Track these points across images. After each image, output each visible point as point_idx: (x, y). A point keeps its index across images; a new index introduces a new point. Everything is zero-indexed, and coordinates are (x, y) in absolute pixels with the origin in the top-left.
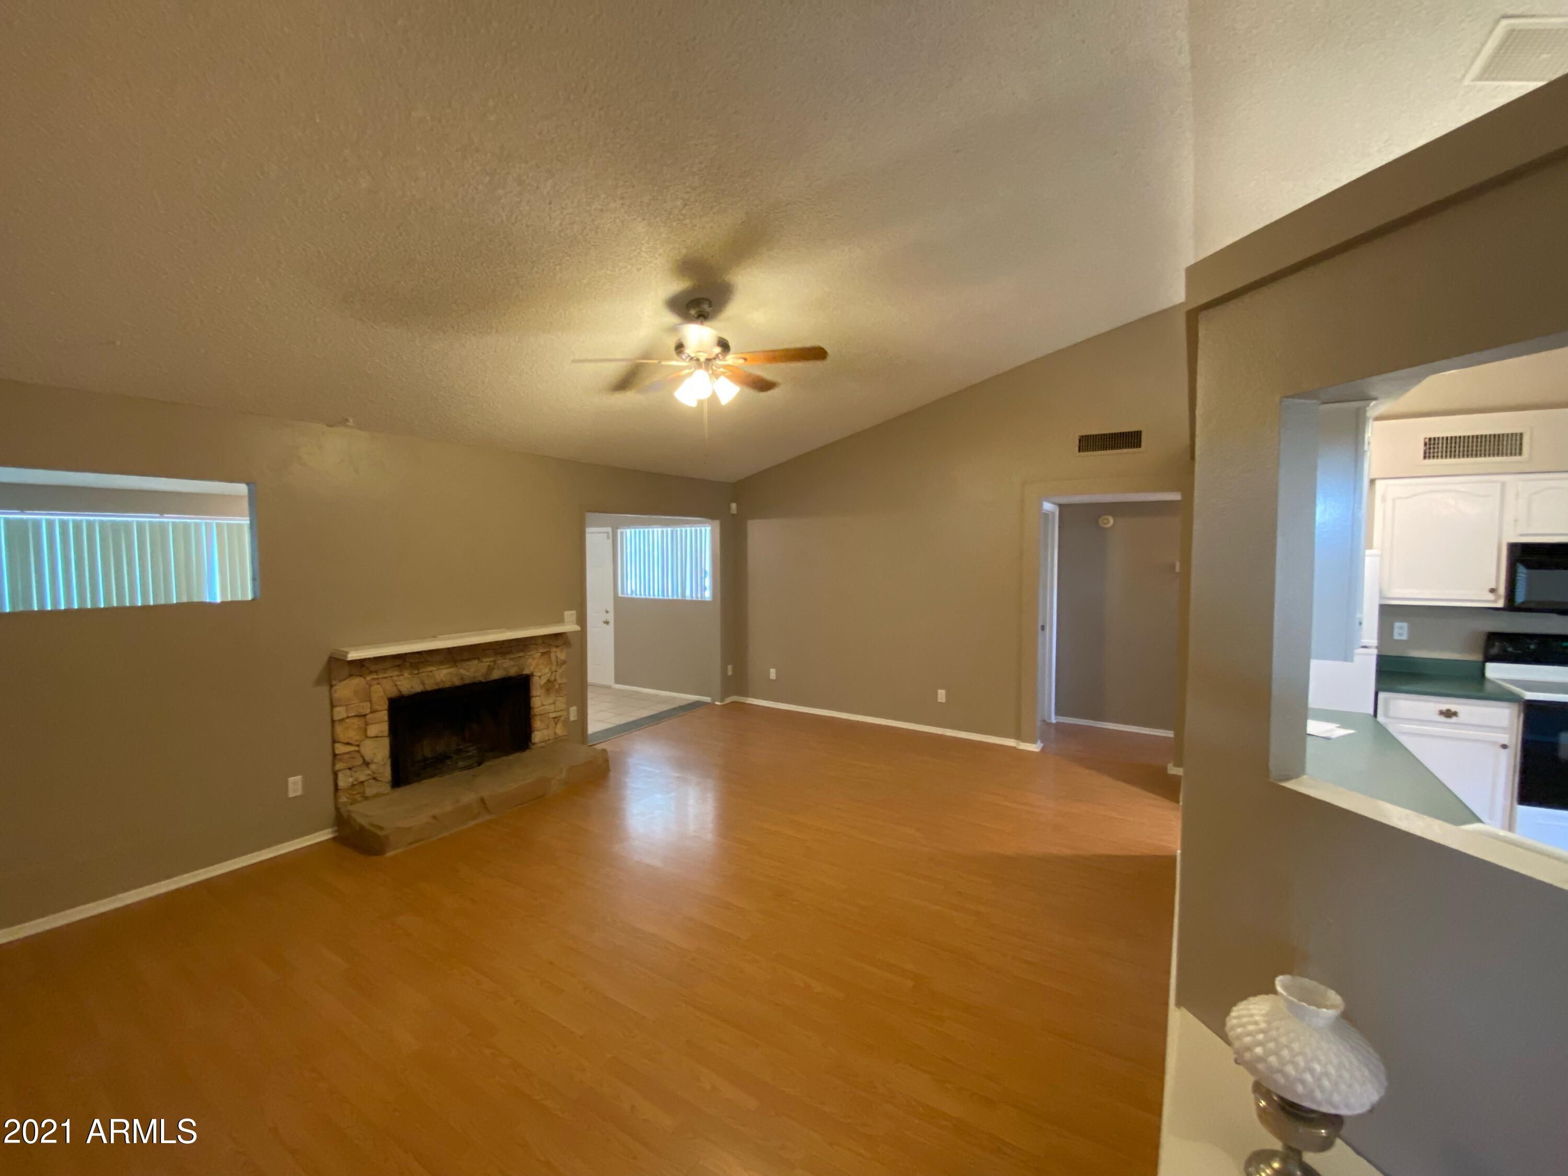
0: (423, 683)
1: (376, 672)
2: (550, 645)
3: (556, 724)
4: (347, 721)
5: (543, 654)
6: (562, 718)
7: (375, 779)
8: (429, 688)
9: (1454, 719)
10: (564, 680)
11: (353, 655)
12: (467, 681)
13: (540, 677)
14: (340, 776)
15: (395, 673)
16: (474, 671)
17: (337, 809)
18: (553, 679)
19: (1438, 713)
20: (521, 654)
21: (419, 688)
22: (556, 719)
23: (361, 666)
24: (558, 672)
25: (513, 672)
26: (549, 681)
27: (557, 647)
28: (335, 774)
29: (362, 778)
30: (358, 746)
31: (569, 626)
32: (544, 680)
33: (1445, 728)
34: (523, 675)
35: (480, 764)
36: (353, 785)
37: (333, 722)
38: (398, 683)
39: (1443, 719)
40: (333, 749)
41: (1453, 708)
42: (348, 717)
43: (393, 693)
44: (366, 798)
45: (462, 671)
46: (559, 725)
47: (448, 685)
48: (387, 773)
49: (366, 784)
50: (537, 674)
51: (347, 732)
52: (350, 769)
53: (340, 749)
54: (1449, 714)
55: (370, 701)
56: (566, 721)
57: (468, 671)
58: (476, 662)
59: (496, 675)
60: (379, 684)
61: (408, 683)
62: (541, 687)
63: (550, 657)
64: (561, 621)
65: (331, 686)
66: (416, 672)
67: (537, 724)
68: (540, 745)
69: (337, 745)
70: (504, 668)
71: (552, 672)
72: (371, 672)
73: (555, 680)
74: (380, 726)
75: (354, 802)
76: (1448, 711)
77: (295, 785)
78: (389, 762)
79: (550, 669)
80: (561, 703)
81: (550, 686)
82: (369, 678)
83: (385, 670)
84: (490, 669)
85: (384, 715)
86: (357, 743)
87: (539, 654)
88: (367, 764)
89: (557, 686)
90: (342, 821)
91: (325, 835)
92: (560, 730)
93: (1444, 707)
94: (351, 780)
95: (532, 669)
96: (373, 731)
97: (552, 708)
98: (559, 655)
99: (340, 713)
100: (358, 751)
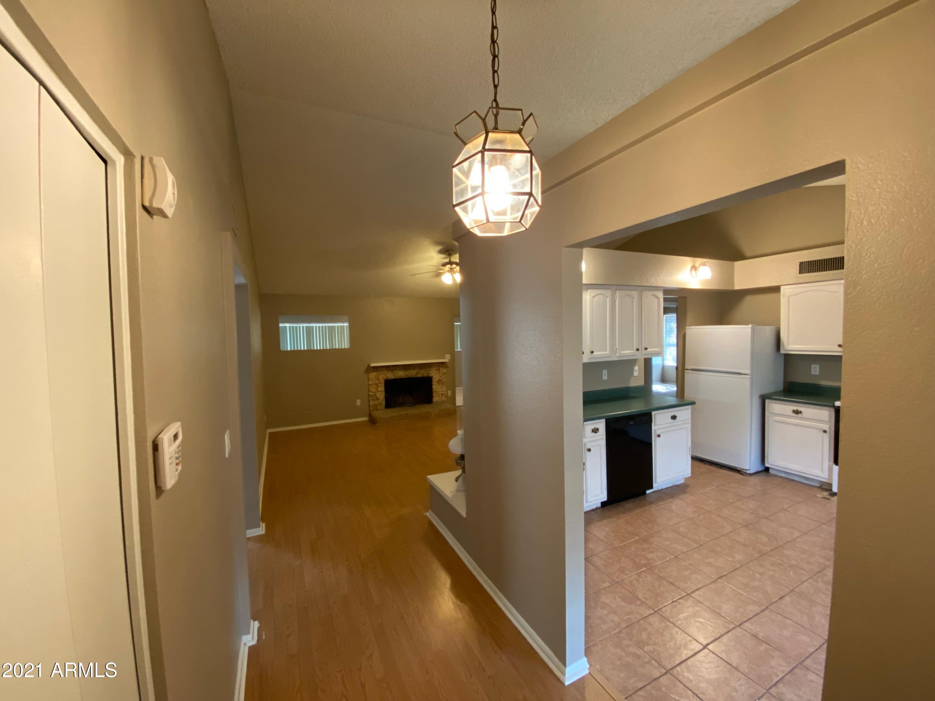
0: (395, 376)
1: (381, 371)
2: (439, 367)
3: (442, 396)
4: (373, 385)
5: (437, 370)
6: (444, 394)
7: (380, 404)
8: (397, 378)
9: (800, 415)
10: (445, 380)
11: (373, 365)
12: (409, 377)
13: (435, 378)
14: (370, 401)
15: (387, 372)
16: (412, 373)
17: (370, 412)
18: (440, 379)
19: (792, 411)
20: (428, 369)
21: (393, 377)
22: (442, 395)
23: (376, 368)
24: (443, 377)
25: (425, 375)
26: (439, 380)
27: (442, 367)
28: (369, 401)
29: (376, 403)
30: (375, 393)
31: (446, 359)
32: (437, 379)
33: (795, 420)
34: (429, 376)
35: (414, 405)
36: (374, 405)
37: (369, 385)
38: (387, 375)
39: (794, 415)
40: (369, 393)
41: (800, 409)
42: (373, 384)
43: (385, 378)
44: (378, 410)
45: (407, 373)
46: (443, 397)
47: (403, 377)
48: (384, 403)
49: (378, 405)
50: (434, 377)
51: (373, 389)
52: (373, 400)
53: (371, 393)
54: (797, 412)
55: (379, 380)
56: (446, 396)
57: (409, 373)
58: (412, 370)
59: (419, 375)
60: (381, 375)
61: (391, 375)
62: (436, 382)
63: (439, 371)
64: (444, 358)
65: (368, 374)
66: (392, 372)
67: (435, 395)
68: (435, 403)
69: (370, 392)
70: (422, 373)
71: (440, 377)
72: (379, 371)
73: (442, 380)
74: (382, 388)
75: (374, 410)
76: (797, 410)
77: (358, 403)
78: (384, 400)
79: (440, 375)
80: (444, 389)
81: (439, 382)
82: (379, 373)
83: (383, 371)
84: (417, 373)
85: (383, 385)
86: (375, 392)
87: (435, 370)
88: (378, 399)
89: (442, 382)
90: (370, 416)
91: (366, 419)
92: (443, 398)
93: (795, 408)
94: (373, 403)
95: (432, 375)
96: (380, 389)
97: (440, 390)
98: (443, 370)
99: (371, 382)
100: (375, 395)
